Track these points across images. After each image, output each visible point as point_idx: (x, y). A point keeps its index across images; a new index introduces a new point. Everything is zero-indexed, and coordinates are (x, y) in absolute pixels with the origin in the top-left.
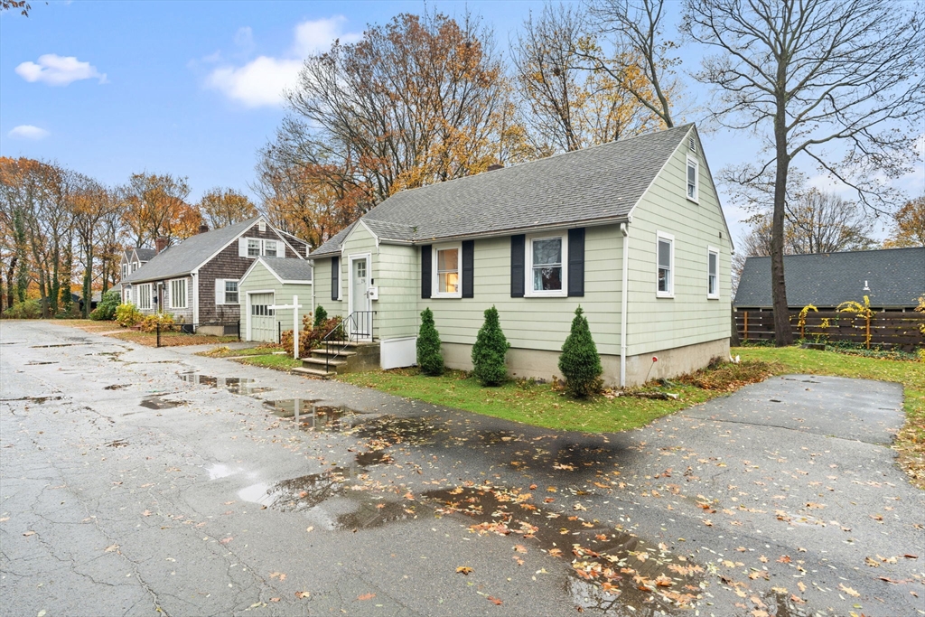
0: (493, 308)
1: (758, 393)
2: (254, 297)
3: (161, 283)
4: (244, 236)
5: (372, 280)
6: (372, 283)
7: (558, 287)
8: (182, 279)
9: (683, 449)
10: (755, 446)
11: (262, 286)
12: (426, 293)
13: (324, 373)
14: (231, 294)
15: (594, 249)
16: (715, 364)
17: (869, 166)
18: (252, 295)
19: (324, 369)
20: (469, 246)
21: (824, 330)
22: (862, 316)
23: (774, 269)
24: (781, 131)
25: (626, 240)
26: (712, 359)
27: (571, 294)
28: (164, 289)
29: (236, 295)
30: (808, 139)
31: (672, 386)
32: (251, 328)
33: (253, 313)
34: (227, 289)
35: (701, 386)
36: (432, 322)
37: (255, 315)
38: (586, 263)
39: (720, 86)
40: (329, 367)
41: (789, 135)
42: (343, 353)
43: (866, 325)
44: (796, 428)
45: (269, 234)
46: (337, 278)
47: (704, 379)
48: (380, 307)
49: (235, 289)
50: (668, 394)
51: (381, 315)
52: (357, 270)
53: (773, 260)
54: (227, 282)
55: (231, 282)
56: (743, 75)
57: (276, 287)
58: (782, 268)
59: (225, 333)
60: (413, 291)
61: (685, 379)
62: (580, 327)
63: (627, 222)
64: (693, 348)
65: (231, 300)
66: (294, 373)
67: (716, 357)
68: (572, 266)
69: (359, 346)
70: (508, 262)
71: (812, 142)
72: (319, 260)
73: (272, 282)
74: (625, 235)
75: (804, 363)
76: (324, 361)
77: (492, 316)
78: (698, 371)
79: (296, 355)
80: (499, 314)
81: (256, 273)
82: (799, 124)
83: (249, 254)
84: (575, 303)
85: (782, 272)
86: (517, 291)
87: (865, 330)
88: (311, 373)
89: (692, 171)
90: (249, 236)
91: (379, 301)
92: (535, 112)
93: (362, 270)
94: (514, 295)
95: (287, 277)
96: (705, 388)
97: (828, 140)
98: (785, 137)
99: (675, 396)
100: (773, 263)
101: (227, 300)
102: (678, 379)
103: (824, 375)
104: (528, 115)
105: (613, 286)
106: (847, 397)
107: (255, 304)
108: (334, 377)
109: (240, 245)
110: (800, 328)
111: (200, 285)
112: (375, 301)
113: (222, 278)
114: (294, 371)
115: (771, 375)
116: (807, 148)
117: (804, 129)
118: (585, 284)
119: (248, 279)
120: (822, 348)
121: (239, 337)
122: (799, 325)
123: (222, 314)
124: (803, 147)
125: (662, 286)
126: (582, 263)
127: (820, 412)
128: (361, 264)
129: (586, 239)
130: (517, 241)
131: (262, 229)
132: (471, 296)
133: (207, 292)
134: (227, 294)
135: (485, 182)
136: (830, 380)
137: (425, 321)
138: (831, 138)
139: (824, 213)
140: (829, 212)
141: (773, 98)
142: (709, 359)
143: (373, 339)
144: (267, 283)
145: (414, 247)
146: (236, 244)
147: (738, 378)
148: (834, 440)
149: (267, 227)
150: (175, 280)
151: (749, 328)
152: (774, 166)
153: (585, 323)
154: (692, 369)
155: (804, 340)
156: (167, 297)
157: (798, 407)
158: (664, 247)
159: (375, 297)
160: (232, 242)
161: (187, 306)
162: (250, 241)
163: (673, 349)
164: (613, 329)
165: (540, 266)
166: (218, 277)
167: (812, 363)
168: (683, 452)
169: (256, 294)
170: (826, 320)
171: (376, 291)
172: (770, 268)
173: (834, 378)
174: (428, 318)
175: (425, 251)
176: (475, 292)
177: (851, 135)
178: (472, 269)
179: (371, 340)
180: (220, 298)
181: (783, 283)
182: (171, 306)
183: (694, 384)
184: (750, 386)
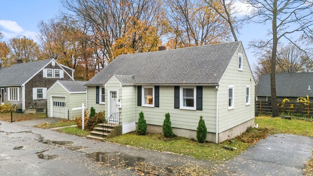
0: (168, 113)
1: (264, 145)
2: (54, 98)
3: (4, 88)
4: (45, 68)
5: (119, 100)
6: (119, 101)
7: (193, 106)
8: (16, 88)
9: (240, 173)
10: (262, 171)
11: (59, 94)
12: (139, 104)
13: (102, 138)
14: (39, 94)
15: (206, 94)
16: (249, 130)
17: (310, 40)
18: (53, 97)
19: (102, 137)
20: (157, 88)
21: (292, 109)
22: (306, 104)
23: (272, 85)
24: (275, 27)
25: (218, 92)
26: (248, 128)
27: (197, 109)
28: (5, 91)
29: (42, 95)
30: (286, 32)
31: (234, 143)
32: (53, 111)
33: (54, 105)
34: (38, 92)
35: (244, 142)
36: (143, 117)
37: (55, 106)
38: (203, 98)
39: (251, 5)
40: (103, 136)
41: (278, 29)
42: (109, 130)
43: (308, 107)
44: (275, 163)
45: (57, 67)
46: (99, 95)
47: (245, 139)
48: (123, 111)
49: (41, 92)
50: (233, 148)
51: (123, 114)
52: (112, 95)
53: (271, 81)
54: (38, 89)
55: (40, 89)
56: (260, 3)
57: (67, 95)
58: (275, 85)
59: (37, 112)
60: (134, 103)
61: (238, 138)
62: (202, 123)
63: (218, 86)
64: (241, 125)
65: (39, 97)
66: (88, 138)
67: (249, 127)
68: (198, 99)
69: (115, 127)
70: (173, 95)
71: (287, 33)
72: (90, 87)
73: (64, 93)
74: (218, 90)
75: (283, 127)
76: (101, 133)
77: (168, 116)
78: (243, 133)
79: (83, 128)
80: (170, 114)
81: (56, 88)
82: (282, 25)
83: (48, 76)
84: (199, 113)
85: (275, 86)
86: (177, 106)
87: (307, 109)
88: (96, 139)
89: (240, 59)
90: (48, 68)
91: (122, 109)
92: (173, 12)
93: (114, 95)
94: (175, 108)
95: (72, 90)
96: (245, 143)
97: (293, 32)
98: (276, 30)
99: (236, 148)
100: (271, 83)
101: (38, 97)
102: (236, 138)
103: (289, 134)
104: (169, 13)
105: (213, 108)
106: (295, 146)
107: (55, 101)
108: (106, 140)
109: (43, 72)
110: (282, 108)
111: (26, 91)
112: (120, 109)
113: (35, 87)
114: (88, 137)
115: (269, 134)
116: (285, 35)
117: (284, 27)
118: (203, 106)
119: (51, 90)
120: (290, 119)
121: (47, 116)
122: (282, 107)
123: (36, 104)
124: (283, 35)
125: (230, 105)
126: (202, 98)
127: (284, 154)
128: (114, 94)
129: (203, 90)
130: (177, 88)
131: (53, 64)
132: (158, 106)
133: (29, 94)
134: (38, 95)
135: (159, 57)
136: (290, 137)
137: (140, 117)
138: (294, 31)
139: (294, 53)
140: (296, 53)
141: (272, 14)
142: (246, 128)
143: (119, 123)
144: (61, 93)
145: (135, 86)
146: (42, 72)
147: (257, 137)
148: (286, 168)
149: (56, 64)
150: (11, 88)
151: (262, 108)
152: (272, 41)
153: (204, 122)
154: (241, 133)
155: (284, 113)
156: (7, 95)
157: (277, 152)
158: (230, 91)
159: (120, 107)
160: (40, 71)
161: (18, 100)
162: (48, 70)
163: (234, 127)
164: (213, 123)
165: (186, 98)
166: (34, 87)
167: (285, 127)
168: (240, 174)
169: (56, 97)
170: (292, 105)
171: (121, 105)
172: (270, 84)
173: (292, 135)
174: (142, 115)
175: (139, 88)
176: (160, 105)
177: (302, 30)
178: (159, 96)
179: (118, 124)
180: (35, 97)
181: (275, 91)
182: (9, 99)
183: (241, 141)
184: (262, 140)
